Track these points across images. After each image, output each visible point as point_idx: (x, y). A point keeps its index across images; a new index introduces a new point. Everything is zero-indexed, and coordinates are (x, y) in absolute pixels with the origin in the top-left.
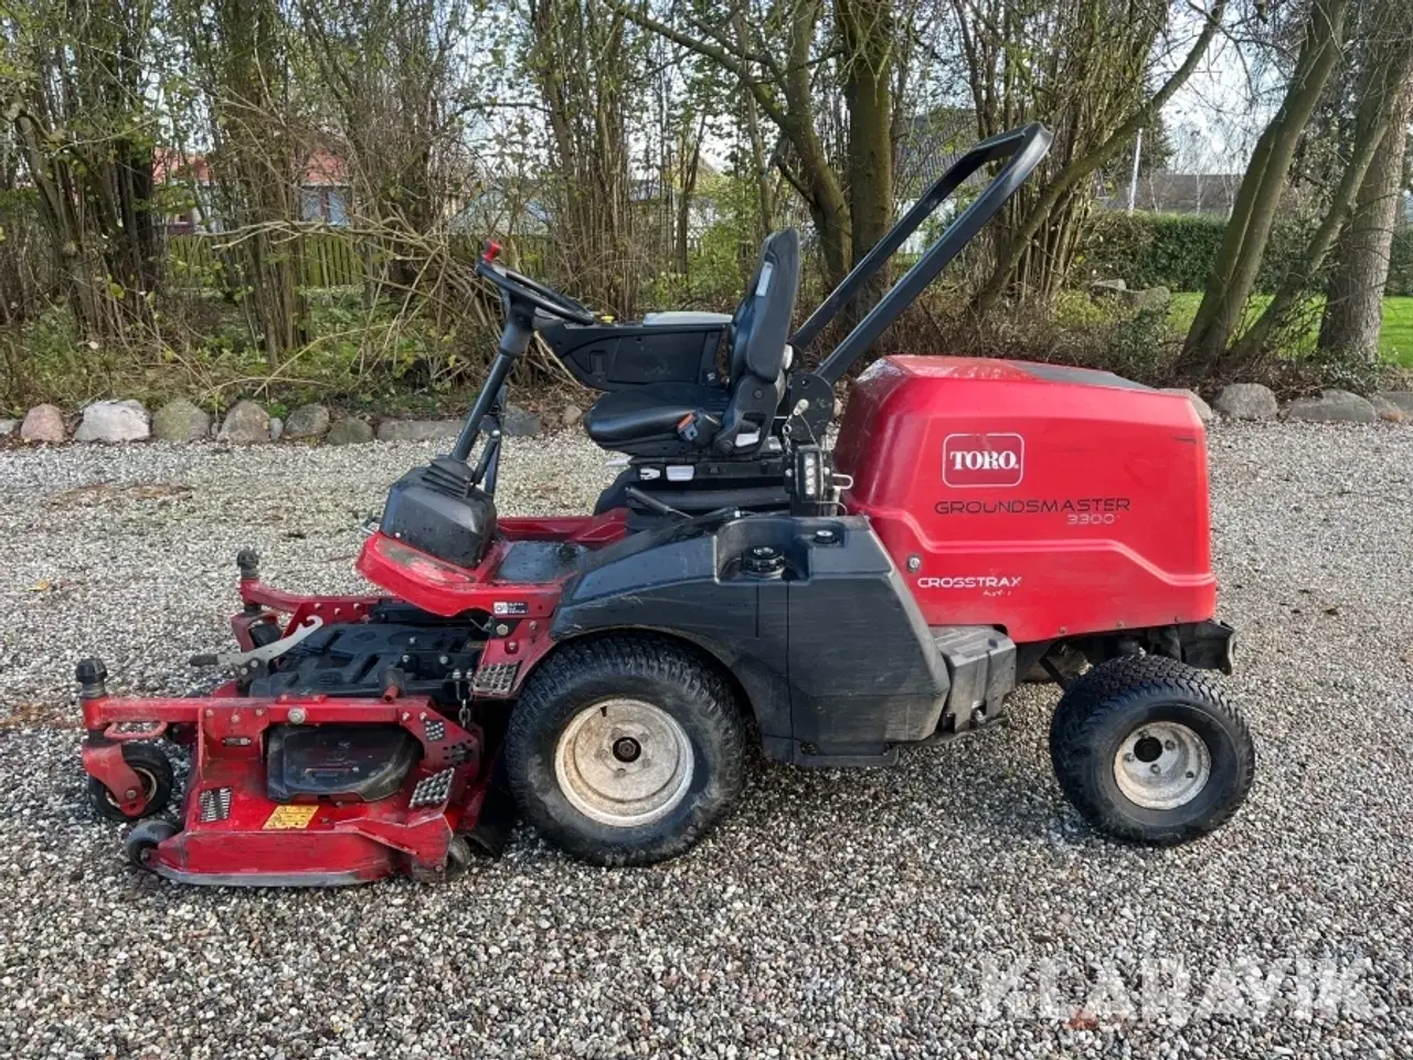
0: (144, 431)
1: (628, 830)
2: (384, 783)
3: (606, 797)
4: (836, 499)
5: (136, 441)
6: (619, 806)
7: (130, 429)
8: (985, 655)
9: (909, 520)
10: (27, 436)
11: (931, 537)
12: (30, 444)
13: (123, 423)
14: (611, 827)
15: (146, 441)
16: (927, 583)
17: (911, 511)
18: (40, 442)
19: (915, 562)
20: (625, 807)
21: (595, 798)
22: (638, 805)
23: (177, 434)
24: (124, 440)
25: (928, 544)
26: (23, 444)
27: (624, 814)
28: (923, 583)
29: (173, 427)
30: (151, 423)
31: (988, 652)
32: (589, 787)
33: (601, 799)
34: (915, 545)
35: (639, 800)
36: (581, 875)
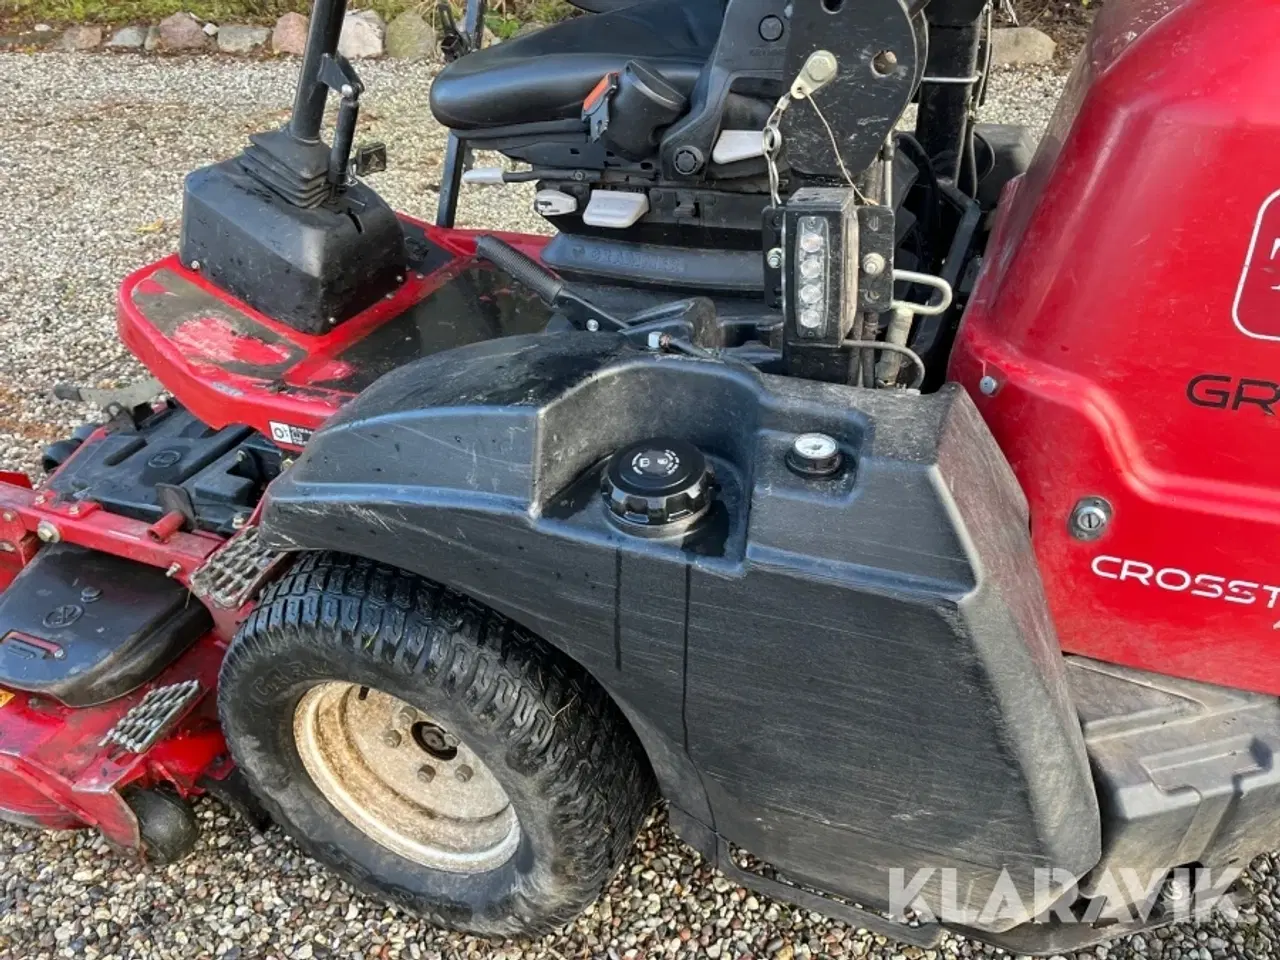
0: (376, 48)
1: (425, 872)
2: (99, 681)
3: (404, 800)
4: (899, 338)
5: (369, 58)
6: (423, 822)
7: (364, 44)
8: (1228, 788)
9: (1102, 409)
10: (277, 47)
11: (1156, 462)
12: (279, 56)
13: (358, 37)
14: (399, 860)
15: (377, 58)
16: (1117, 569)
17: (1112, 387)
18: (287, 53)
19: (1097, 514)
20: (432, 825)
21: (386, 798)
22: (451, 830)
23: (405, 51)
24: (358, 56)
25: (1143, 479)
26: (271, 56)
27: (427, 840)
28: (1103, 566)
29: (402, 44)
30: (383, 38)
31: (1237, 779)
32: (378, 779)
33: (396, 803)
34: (1104, 476)
35: (457, 821)
36: (353, 912)
